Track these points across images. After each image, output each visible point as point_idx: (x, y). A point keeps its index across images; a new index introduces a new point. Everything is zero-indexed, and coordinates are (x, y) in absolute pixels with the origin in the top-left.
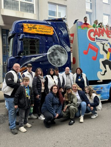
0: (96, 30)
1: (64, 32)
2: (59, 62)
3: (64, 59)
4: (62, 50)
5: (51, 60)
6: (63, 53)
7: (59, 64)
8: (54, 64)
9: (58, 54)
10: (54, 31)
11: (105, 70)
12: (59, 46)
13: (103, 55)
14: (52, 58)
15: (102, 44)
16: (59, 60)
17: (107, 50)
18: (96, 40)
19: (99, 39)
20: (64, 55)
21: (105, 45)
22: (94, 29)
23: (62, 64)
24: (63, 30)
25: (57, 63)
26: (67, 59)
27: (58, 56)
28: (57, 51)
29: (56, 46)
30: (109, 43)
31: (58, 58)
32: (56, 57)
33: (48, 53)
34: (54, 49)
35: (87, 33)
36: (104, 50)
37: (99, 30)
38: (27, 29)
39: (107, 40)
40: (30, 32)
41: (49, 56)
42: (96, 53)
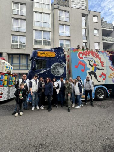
0: (84, 52)
1: (62, 55)
2: (58, 73)
3: (61, 71)
4: (60, 66)
5: (53, 72)
6: (61, 67)
7: (58, 74)
8: (55, 74)
9: (58, 68)
10: (55, 55)
11: (91, 78)
12: (59, 63)
13: (89, 68)
14: (54, 71)
15: (89, 61)
16: (58, 72)
17: (92, 65)
18: (84, 59)
19: (86, 58)
20: (62, 68)
21: (90, 62)
22: (83, 52)
23: (60, 74)
24: (61, 53)
25: (57, 73)
26: (64, 71)
27: (57, 69)
28: (57, 66)
29: (57, 63)
30: (93, 60)
31: (58, 70)
32: (56, 70)
33: (51, 68)
34: (55, 65)
35: (78, 55)
36: (90, 64)
37: (86, 52)
38: (40, 54)
39: (92, 58)
40: (41, 56)
41: (52, 70)
42: (84, 67)
